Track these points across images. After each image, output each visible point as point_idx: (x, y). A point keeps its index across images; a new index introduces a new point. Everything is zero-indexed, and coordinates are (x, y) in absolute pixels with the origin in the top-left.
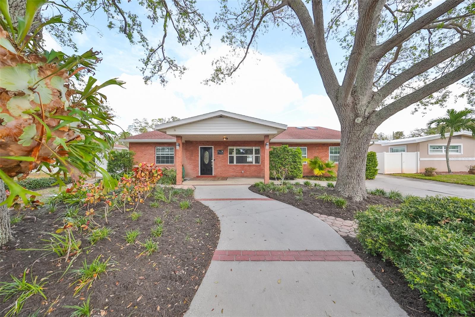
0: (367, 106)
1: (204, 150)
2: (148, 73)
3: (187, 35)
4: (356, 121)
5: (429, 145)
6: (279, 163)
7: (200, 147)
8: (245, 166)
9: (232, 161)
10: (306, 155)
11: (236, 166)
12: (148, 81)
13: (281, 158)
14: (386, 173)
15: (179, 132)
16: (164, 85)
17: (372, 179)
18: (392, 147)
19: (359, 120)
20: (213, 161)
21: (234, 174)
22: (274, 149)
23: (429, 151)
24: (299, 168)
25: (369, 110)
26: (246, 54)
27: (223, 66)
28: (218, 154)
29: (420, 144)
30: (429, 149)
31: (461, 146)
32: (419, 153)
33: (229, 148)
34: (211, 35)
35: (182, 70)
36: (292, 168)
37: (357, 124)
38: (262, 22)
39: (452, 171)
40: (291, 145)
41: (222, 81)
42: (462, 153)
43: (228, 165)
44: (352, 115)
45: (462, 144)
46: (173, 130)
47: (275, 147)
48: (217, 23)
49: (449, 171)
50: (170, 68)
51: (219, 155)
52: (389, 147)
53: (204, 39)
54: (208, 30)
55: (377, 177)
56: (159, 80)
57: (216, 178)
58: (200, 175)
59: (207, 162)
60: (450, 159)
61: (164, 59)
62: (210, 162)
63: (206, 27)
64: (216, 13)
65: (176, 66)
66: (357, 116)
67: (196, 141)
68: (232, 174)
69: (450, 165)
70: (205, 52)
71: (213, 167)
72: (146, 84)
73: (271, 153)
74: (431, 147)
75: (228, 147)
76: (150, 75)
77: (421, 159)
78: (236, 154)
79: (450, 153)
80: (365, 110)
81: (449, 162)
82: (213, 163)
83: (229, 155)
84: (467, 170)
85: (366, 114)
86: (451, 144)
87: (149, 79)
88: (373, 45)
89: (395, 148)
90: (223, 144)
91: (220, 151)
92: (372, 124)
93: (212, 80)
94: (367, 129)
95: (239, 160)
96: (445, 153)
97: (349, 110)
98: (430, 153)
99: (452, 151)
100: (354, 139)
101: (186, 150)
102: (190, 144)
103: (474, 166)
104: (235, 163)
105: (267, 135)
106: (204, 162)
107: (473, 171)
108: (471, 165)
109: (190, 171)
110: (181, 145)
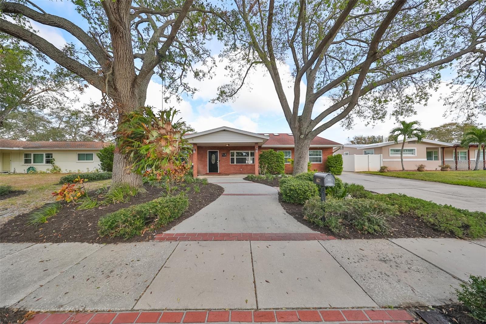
0: (307, 129)
1: (211, 153)
2: (167, 95)
3: (201, 74)
4: (301, 137)
5: (390, 149)
6: (266, 162)
7: (208, 151)
8: (243, 165)
9: (232, 162)
10: (291, 157)
11: (236, 165)
12: (167, 100)
13: (268, 159)
14: (356, 171)
15: (195, 141)
16: (179, 102)
17: (339, 175)
18: (365, 150)
19: (302, 136)
20: (218, 161)
21: (235, 171)
22: (264, 152)
23: (390, 154)
24: (281, 166)
25: (308, 131)
26: (242, 84)
27: (226, 90)
29: (383, 148)
30: (390, 152)
31: (415, 149)
32: (382, 155)
33: (231, 151)
34: (216, 66)
35: (194, 91)
36: (276, 166)
37: (301, 138)
38: (252, 66)
39: (405, 169)
40: (276, 149)
41: (225, 101)
42: (416, 155)
43: (230, 165)
44: (299, 134)
46: (192, 140)
47: (264, 151)
48: (221, 58)
49: (403, 169)
50: (185, 89)
51: (223, 157)
52: (363, 151)
53: (211, 69)
54: (214, 63)
55: (342, 173)
56: (176, 99)
57: (220, 174)
58: (208, 172)
59: (213, 162)
60: (404, 160)
61: (181, 84)
62: (216, 162)
63: (213, 60)
64: (221, 51)
65: (189, 88)
66: (301, 134)
67: (205, 147)
68: (233, 171)
69: (404, 164)
70: (212, 78)
71: (218, 166)
72: (166, 102)
73: (261, 156)
75: (229, 151)
76: (168, 96)
77: (384, 160)
78: (236, 156)
79: (404, 155)
80: (306, 131)
81: (403, 162)
82: (218, 164)
83: (231, 157)
84: (416, 168)
85: (307, 133)
86: (404, 148)
87: (168, 98)
88: (311, 93)
89: (367, 151)
90: (226, 149)
91: (224, 154)
92: (309, 139)
93: (218, 99)
94: (306, 141)
95: (239, 161)
96: (400, 155)
97: (297, 130)
98: (390, 155)
99: (409, 153)
100: (300, 147)
101: (198, 153)
102: (201, 148)
103: (422, 165)
104: (235, 163)
105: (257, 143)
106: (211, 162)
107: (420, 169)
108: (419, 164)
109: (201, 170)
110: (196, 150)
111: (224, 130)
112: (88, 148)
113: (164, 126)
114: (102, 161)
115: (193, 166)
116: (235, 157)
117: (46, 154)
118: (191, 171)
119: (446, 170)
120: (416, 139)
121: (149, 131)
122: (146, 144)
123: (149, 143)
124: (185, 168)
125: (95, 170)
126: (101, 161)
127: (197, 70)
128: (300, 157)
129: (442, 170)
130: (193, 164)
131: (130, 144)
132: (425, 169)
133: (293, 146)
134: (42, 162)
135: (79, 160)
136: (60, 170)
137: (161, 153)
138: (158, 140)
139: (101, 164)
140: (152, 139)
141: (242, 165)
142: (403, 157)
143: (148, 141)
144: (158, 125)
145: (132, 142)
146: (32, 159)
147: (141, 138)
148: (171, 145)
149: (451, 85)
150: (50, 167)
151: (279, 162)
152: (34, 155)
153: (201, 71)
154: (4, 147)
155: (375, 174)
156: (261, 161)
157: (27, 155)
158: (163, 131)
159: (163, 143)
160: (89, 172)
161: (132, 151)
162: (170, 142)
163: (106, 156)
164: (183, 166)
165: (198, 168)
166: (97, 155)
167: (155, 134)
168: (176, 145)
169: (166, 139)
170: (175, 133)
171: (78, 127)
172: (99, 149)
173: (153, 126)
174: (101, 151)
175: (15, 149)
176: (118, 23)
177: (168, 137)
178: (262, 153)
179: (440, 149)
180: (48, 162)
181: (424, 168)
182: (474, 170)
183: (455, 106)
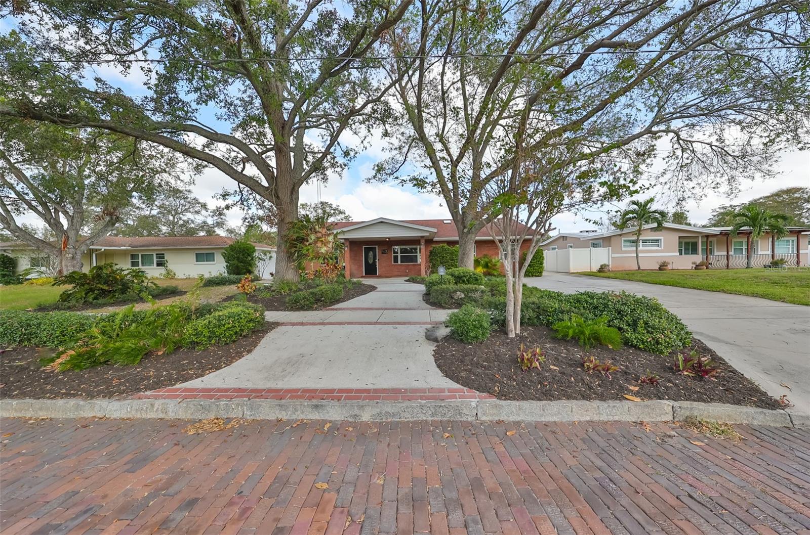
0: (471, 221)
1: (367, 250)
5: (623, 239)
6: (437, 261)
7: (364, 247)
9: (396, 261)
10: (475, 254)
11: (401, 265)
13: (440, 257)
15: (347, 236)
17: (538, 276)
18: (592, 241)
19: (466, 230)
20: (377, 260)
21: (399, 273)
22: (434, 247)
23: (623, 246)
26: (405, 160)
28: (383, 253)
29: (612, 238)
30: (623, 244)
31: (661, 239)
32: (610, 248)
33: (393, 247)
37: (465, 232)
39: (641, 268)
41: (384, 181)
42: (662, 248)
43: (393, 265)
44: (462, 226)
45: (662, 238)
49: (639, 268)
51: (383, 255)
52: (590, 242)
57: (380, 277)
58: (364, 274)
59: (371, 261)
60: (640, 255)
62: (374, 262)
66: (465, 227)
67: (360, 242)
68: (396, 273)
69: (639, 261)
71: (377, 267)
74: (625, 241)
75: (391, 246)
77: (613, 255)
78: (401, 253)
79: (640, 248)
81: (639, 259)
82: (377, 263)
83: (393, 255)
84: (657, 267)
90: (387, 244)
91: (385, 250)
92: (472, 233)
93: (374, 177)
94: (469, 236)
95: (404, 259)
96: (635, 248)
97: (460, 224)
98: (623, 249)
99: (652, 246)
100: (463, 242)
101: (351, 250)
102: (355, 244)
103: (665, 262)
104: (399, 263)
105: (422, 237)
106: (368, 262)
107: (662, 267)
108: (661, 261)
109: (355, 272)
110: (349, 246)
111: (382, 222)
112: (208, 245)
113: (320, 230)
114: (228, 263)
115: (344, 267)
116: (399, 255)
117: (157, 254)
118: (343, 272)
119: (700, 269)
120: (655, 225)
121: (308, 235)
122: (306, 246)
123: (309, 244)
124: (336, 267)
125: (218, 274)
126: (226, 262)
127: (347, 147)
128: (464, 254)
129: (695, 269)
130: (344, 264)
131: (294, 246)
132: (670, 267)
133: (457, 238)
134: (151, 263)
135: (197, 261)
136: (175, 274)
137: (318, 253)
138: (315, 242)
139: (227, 266)
140: (311, 241)
141: (409, 265)
142: (638, 251)
143: (307, 243)
144: (315, 229)
145: (295, 244)
146: (140, 260)
147: (302, 240)
148: (325, 245)
149: (667, 160)
150: (162, 270)
151: (452, 260)
152: (142, 255)
153: (351, 150)
154: (111, 246)
155: (592, 275)
156: (432, 259)
157: (133, 256)
158: (319, 235)
159: (319, 244)
160: (212, 276)
161: (296, 251)
162: (325, 244)
163: (233, 255)
164: (335, 266)
165: (351, 270)
166: (222, 255)
167: (313, 237)
168: (330, 245)
169: (322, 241)
170: (329, 235)
171: (177, 213)
172: (224, 246)
173: (311, 230)
174: (226, 249)
175: (123, 248)
176: (282, 146)
177: (323, 239)
178: (432, 249)
179: (700, 238)
180: (159, 265)
181: (667, 266)
182: (747, 268)
183: (668, 186)
